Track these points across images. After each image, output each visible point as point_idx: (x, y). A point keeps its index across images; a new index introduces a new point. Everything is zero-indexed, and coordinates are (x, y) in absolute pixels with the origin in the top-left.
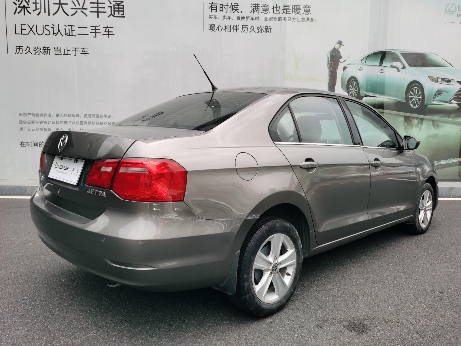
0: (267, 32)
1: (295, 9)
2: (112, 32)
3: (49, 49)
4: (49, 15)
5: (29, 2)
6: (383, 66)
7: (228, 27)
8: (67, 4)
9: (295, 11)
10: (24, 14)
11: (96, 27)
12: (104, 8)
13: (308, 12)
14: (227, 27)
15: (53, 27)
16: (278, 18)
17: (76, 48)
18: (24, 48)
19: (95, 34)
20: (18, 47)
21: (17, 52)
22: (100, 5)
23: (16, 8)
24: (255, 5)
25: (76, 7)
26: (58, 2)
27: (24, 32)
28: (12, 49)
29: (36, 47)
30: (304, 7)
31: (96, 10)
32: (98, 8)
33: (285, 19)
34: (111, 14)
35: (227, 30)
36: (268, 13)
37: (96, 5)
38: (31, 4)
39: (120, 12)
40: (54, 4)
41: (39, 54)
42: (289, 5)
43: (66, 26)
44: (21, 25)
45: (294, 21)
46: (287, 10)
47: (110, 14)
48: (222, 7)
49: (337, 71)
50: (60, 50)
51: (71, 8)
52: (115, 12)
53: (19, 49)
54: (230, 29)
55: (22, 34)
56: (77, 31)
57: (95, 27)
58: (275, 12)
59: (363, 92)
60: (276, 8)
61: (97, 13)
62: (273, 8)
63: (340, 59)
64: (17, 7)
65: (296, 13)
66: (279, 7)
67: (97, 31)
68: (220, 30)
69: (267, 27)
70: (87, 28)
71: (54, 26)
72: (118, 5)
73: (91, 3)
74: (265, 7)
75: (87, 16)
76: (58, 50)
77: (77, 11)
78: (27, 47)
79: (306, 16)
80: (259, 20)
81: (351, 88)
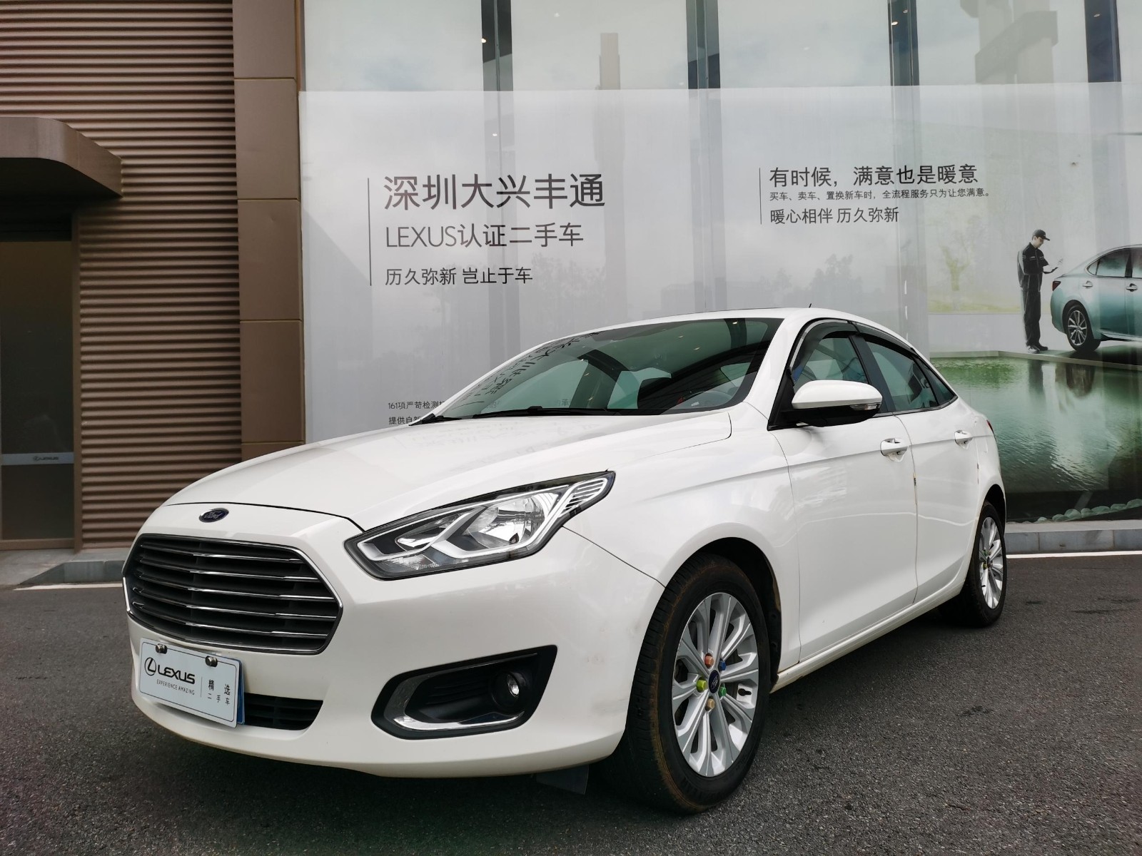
0: (890, 220)
1: (944, 173)
2: (578, 234)
3: (452, 272)
4: (455, 207)
5: (416, 183)
6: (1133, 276)
7: (810, 214)
8: (490, 185)
9: (944, 176)
10: (406, 208)
11: (549, 228)
12: (563, 189)
13: (971, 179)
14: (808, 214)
15: (462, 229)
16: (910, 194)
17: (506, 269)
18: (404, 274)
19: (544, 239)
20: (390, 272)
21: (390, 281)
22: (554, 185)
23: (391, 197)
24: (863, 168)
25: (507, 190)
26: (473, 182)
27: (403, 241)
28: (380, 276)
29: (427, 270)
30: (962, 168)
31: (546, 193)
32: (550, 189)
33: (923, 192)
34: (577, 201)
35: (808, 220)
36: (890, 183)
37: (546, 185)
38: (419, 188)
39: (594, 196)
40: (464, 185)
41: (433, 284)
42: (931, 167)
43: (488, 227)
44: (399, 228)
45: (943, 195)
46: (928, 177)
47: (575, 199)
48: (797, 177)
49: (1041, 291)
50: (475, 275)
51: (498, 193)
52: (585, 196)
53: (394, 274)
54: (815, 217)
55: (400, 245)
56: (509, 235)
57: (546, 226)
58: (903, 180)
59: (1097, 331)
60: (905, 173)
61: (548, 200)
62: (900, 174)
63: (1044, 268)
64: (393, 195)
65: (947, 180)
66: (911, 171)
67: (549, 234)
68: (794, 220)
69: (888, 211)
70: (528, 229)
71: (464, 227)
72: (591, 182)
73: (537, 181)
74: (882, 171)
75: (528, 205)
76: (470, 274)
77: (509, 197)
78: (410, 271)
79: (966, 186)
80: (872, 197)
81: (1073, 324)
